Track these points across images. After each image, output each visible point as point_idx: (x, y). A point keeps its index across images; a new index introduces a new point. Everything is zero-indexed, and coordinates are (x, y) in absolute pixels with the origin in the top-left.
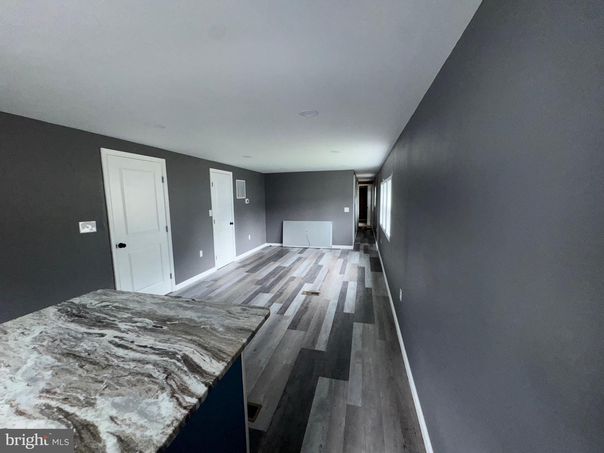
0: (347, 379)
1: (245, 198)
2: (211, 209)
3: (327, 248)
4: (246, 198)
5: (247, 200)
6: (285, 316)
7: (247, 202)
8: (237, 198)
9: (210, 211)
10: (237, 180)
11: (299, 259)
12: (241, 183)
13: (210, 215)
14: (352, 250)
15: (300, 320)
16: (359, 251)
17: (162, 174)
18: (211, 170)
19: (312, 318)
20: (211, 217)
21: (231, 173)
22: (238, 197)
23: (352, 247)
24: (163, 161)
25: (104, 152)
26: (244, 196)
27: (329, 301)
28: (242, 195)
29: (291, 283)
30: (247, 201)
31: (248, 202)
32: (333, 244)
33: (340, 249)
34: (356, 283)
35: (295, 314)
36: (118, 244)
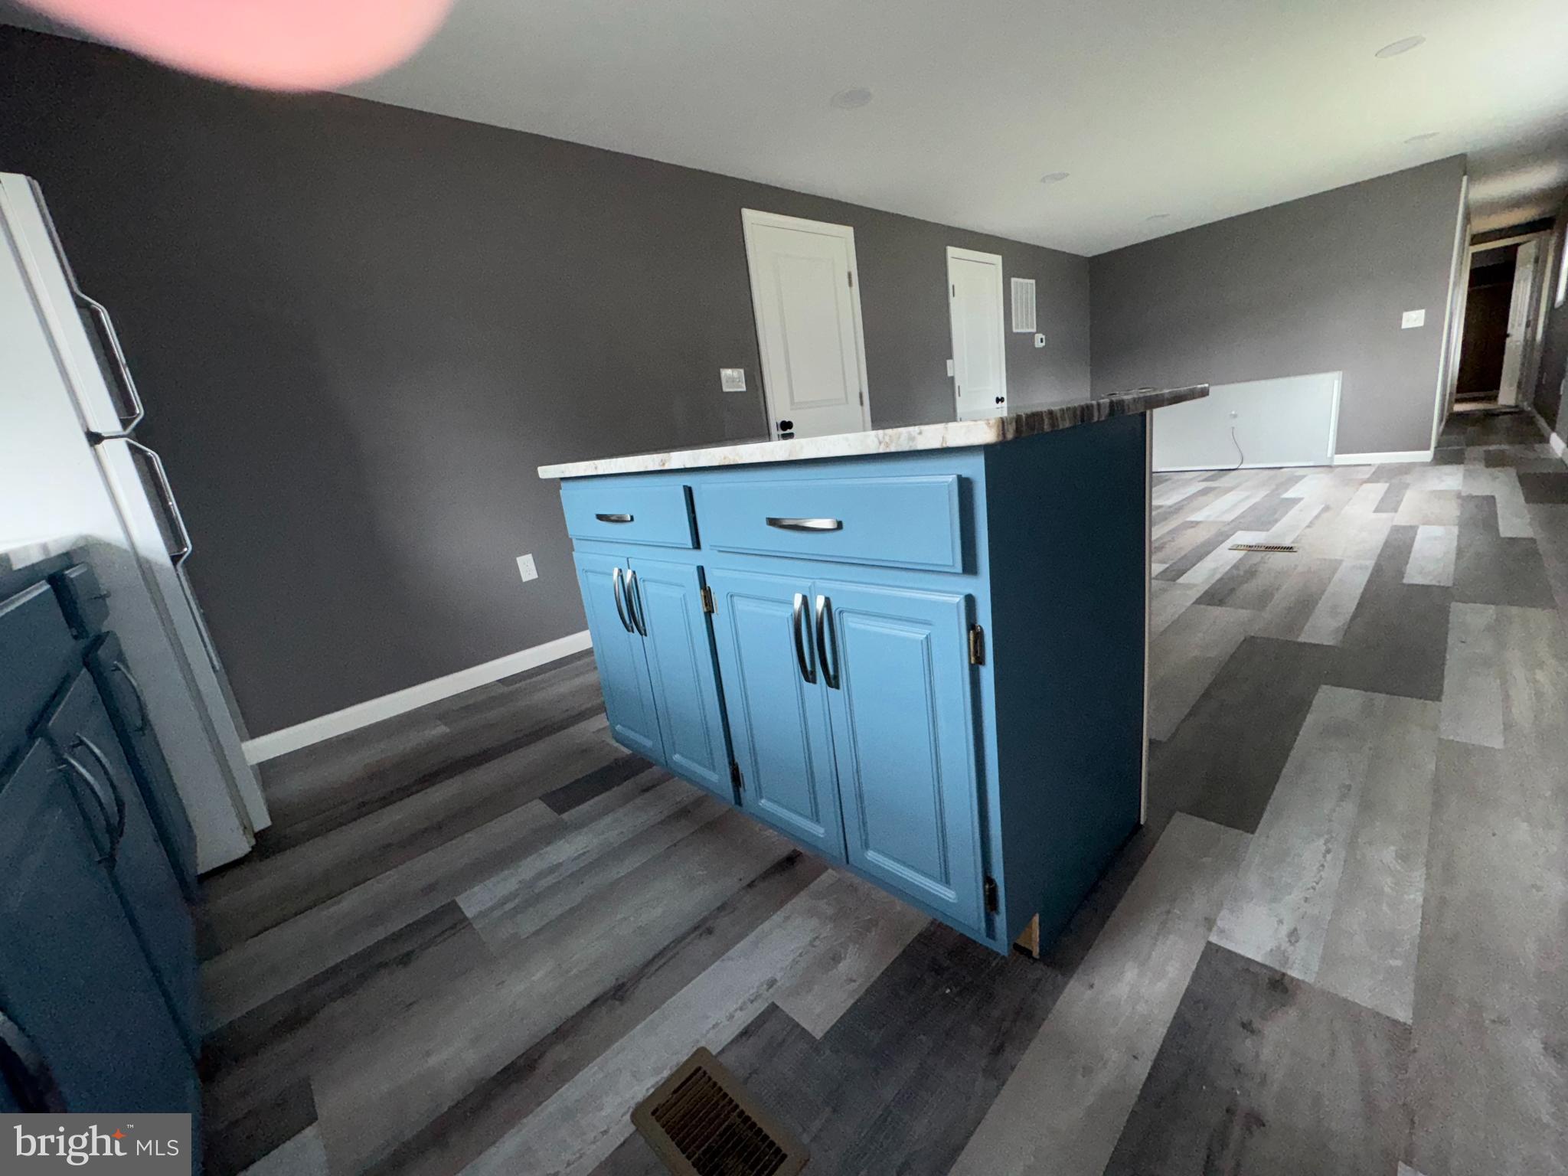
0: (1437, 697)
1: (1034, 330)
2: (951, 357)
3: (1311, 464)
4: (1037, 332)
5: (1039, 336)
6: (1180, 584)
7: (1039, 344)
8: (1015, 330)
9: (949, 362)
10: (1013, 280)
11: (1204, 492)
12: (1025, 288)
13: (950, 374)
14: (1424, 464)
15: (1233, 590)
16: (1463, 463)
17: (848, 267)
18: (952, 251)
19: (1277, 589)
20: (953, 378)
21: (997, 259)
22: (1016, 328)
23: (1427, 455)
24: (848, 232)
25: (749, 216)
26: (1033, 328)
27: (1340, 562)
28: (1026, 322)
29: (1190, 532)
30: (1039, 341)
31: (1044, 344)
32: (1339, 450)
33: (1370, 465)
34: (1455, 530)
35: (1213, 581)
36: (779, 422)
